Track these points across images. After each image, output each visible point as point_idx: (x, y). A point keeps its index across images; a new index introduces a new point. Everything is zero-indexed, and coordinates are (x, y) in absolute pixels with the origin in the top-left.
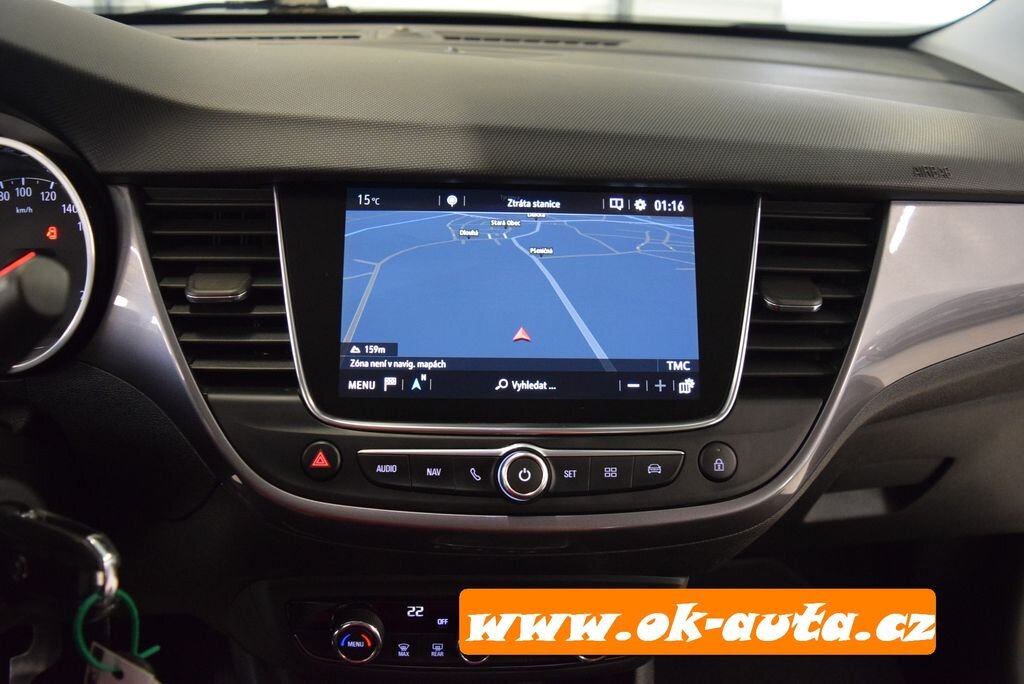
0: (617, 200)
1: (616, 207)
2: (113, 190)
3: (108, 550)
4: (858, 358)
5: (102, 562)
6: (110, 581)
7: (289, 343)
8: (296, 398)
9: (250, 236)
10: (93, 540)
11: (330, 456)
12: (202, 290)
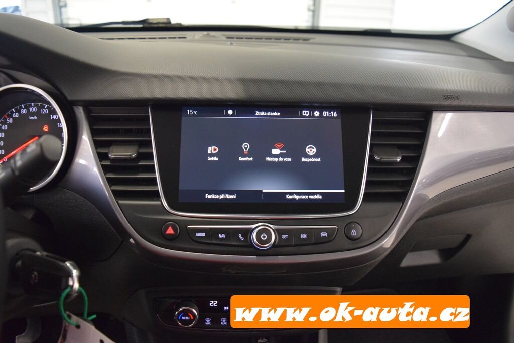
0: (306, 112)
1: (306, 115)
2: (75, 108)
3: (75, 268)
4: (418, 185)
5: (72, 274)
6: (75, 284)
7: (156, 178)
8: (159, 203)
9: (138, 129)
10: (68, 264)
11: (174, 229)
12: (115, 153)
